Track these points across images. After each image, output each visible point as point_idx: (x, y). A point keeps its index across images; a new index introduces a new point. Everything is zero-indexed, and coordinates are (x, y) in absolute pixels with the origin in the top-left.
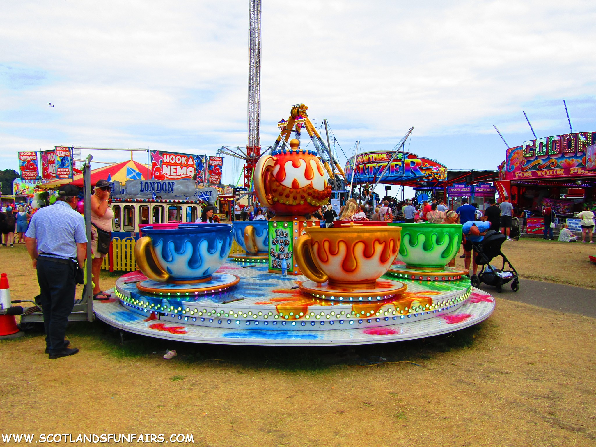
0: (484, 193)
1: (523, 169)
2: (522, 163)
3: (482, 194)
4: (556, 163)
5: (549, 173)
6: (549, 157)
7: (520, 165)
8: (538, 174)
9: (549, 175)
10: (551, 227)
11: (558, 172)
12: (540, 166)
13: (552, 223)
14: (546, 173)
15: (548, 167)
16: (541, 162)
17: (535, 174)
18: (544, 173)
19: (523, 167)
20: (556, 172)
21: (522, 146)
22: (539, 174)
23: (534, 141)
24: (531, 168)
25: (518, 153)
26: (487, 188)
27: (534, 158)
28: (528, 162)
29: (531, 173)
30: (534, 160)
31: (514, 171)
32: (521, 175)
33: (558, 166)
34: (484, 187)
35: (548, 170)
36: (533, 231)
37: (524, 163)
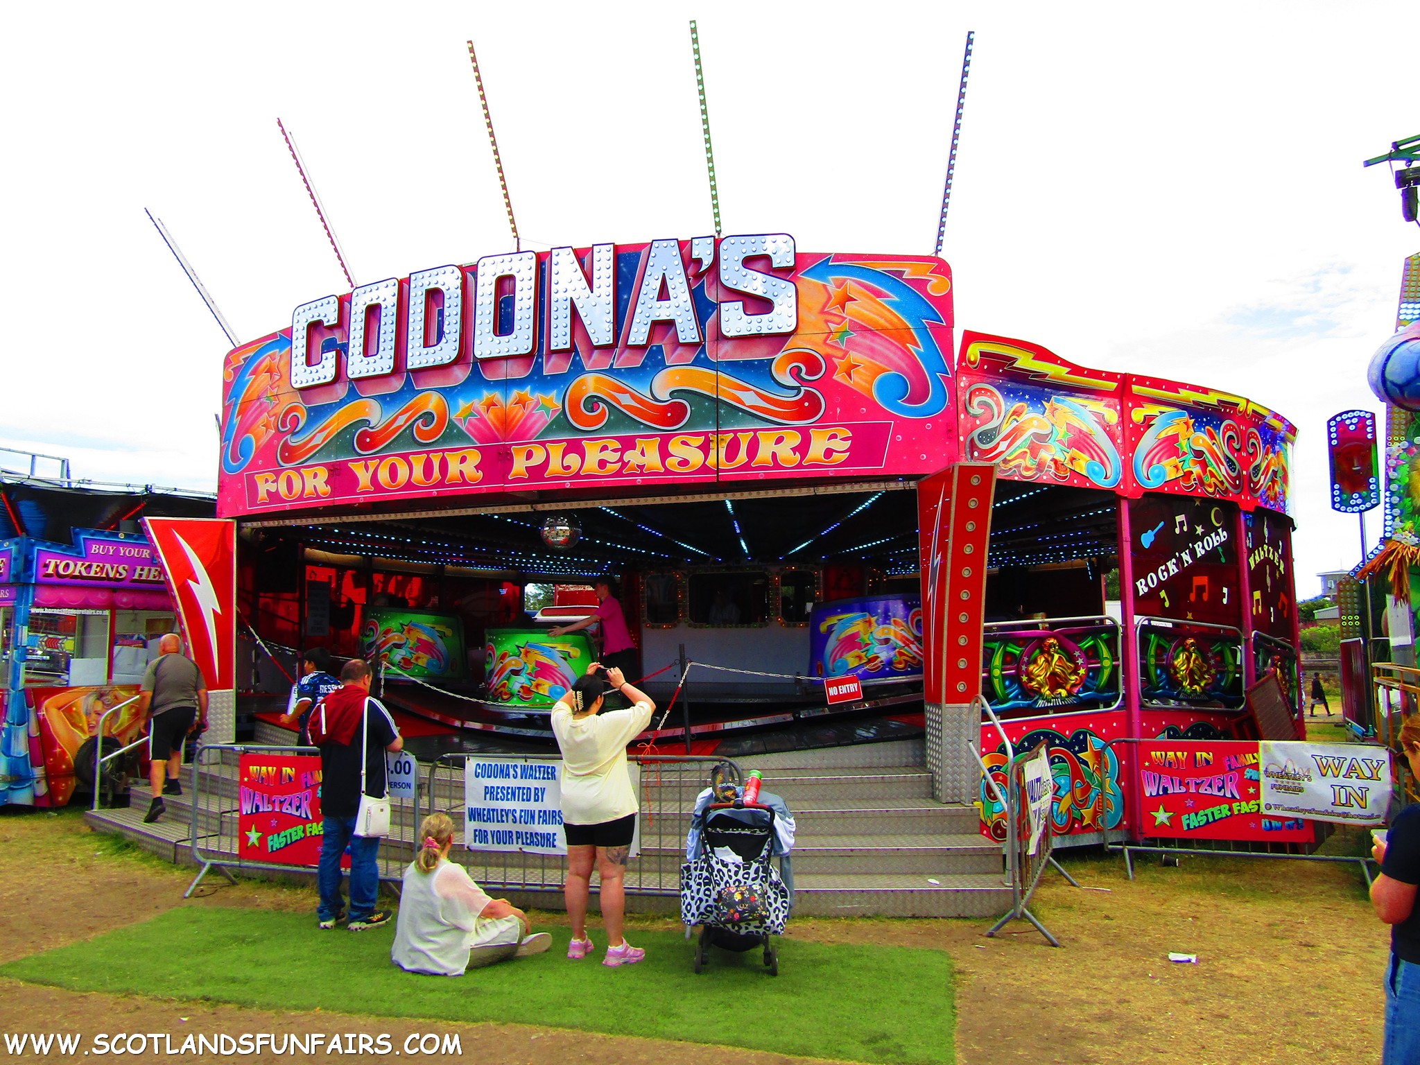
0: (114, 590)
1: (290, 454)
2: (289, 423)
3: (102, 596)
4: (442, 418)
5: (412, 472)
6: (408, 382)
7: (279, 434)
8: (355, 480)
9: (409, 485)
10: (360, 830)
11: (454, 467)
12: (364, 434)
13: (367, 802)
14: (393, 471)
15: (407, 437)
16: (376, 416)
17: (340, 476)
18: (384, 476)
19: (294, 441)
20: (444, 465)
21: (288, 332)
22: (364, 478)
23: (344, 302)
24: (326, 448)
25: (270, 371)
26: (133, 562)
27: (341, 391)
28: (317, 413)
29: (323, 474)
30: (342, 403)
31: (253, 466)
32: (283, 490)
33: (452, 434)
34: (116, 559)
35: (405, 457)
36: (275, 842)
37: (296, 420)
